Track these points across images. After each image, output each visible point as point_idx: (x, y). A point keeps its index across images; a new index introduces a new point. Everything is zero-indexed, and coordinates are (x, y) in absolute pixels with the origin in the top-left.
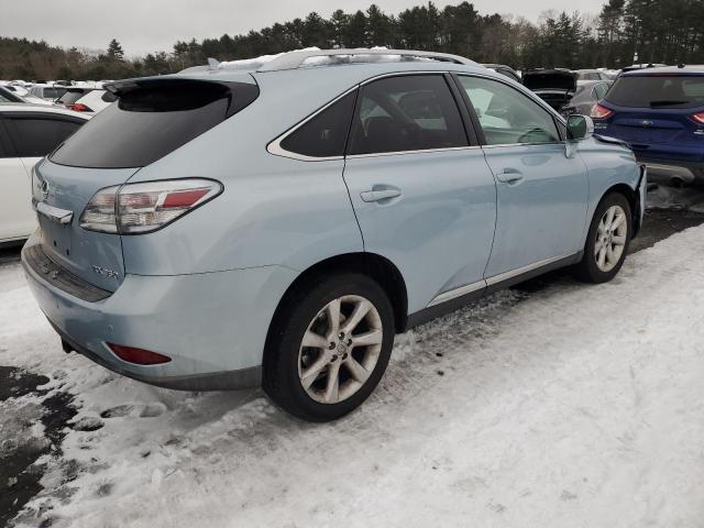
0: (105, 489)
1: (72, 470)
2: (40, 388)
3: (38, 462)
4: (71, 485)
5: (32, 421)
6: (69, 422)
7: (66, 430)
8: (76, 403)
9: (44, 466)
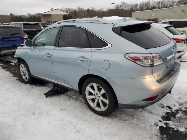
0: (180, 99)
1: (181, 104)
2: (165, 126)
3: (185, 110)
4: (184, 103)
5: (177, 118)
6: (171, 112)
7: (173, 111)
8: (164, 114)
9: (185, 108)
